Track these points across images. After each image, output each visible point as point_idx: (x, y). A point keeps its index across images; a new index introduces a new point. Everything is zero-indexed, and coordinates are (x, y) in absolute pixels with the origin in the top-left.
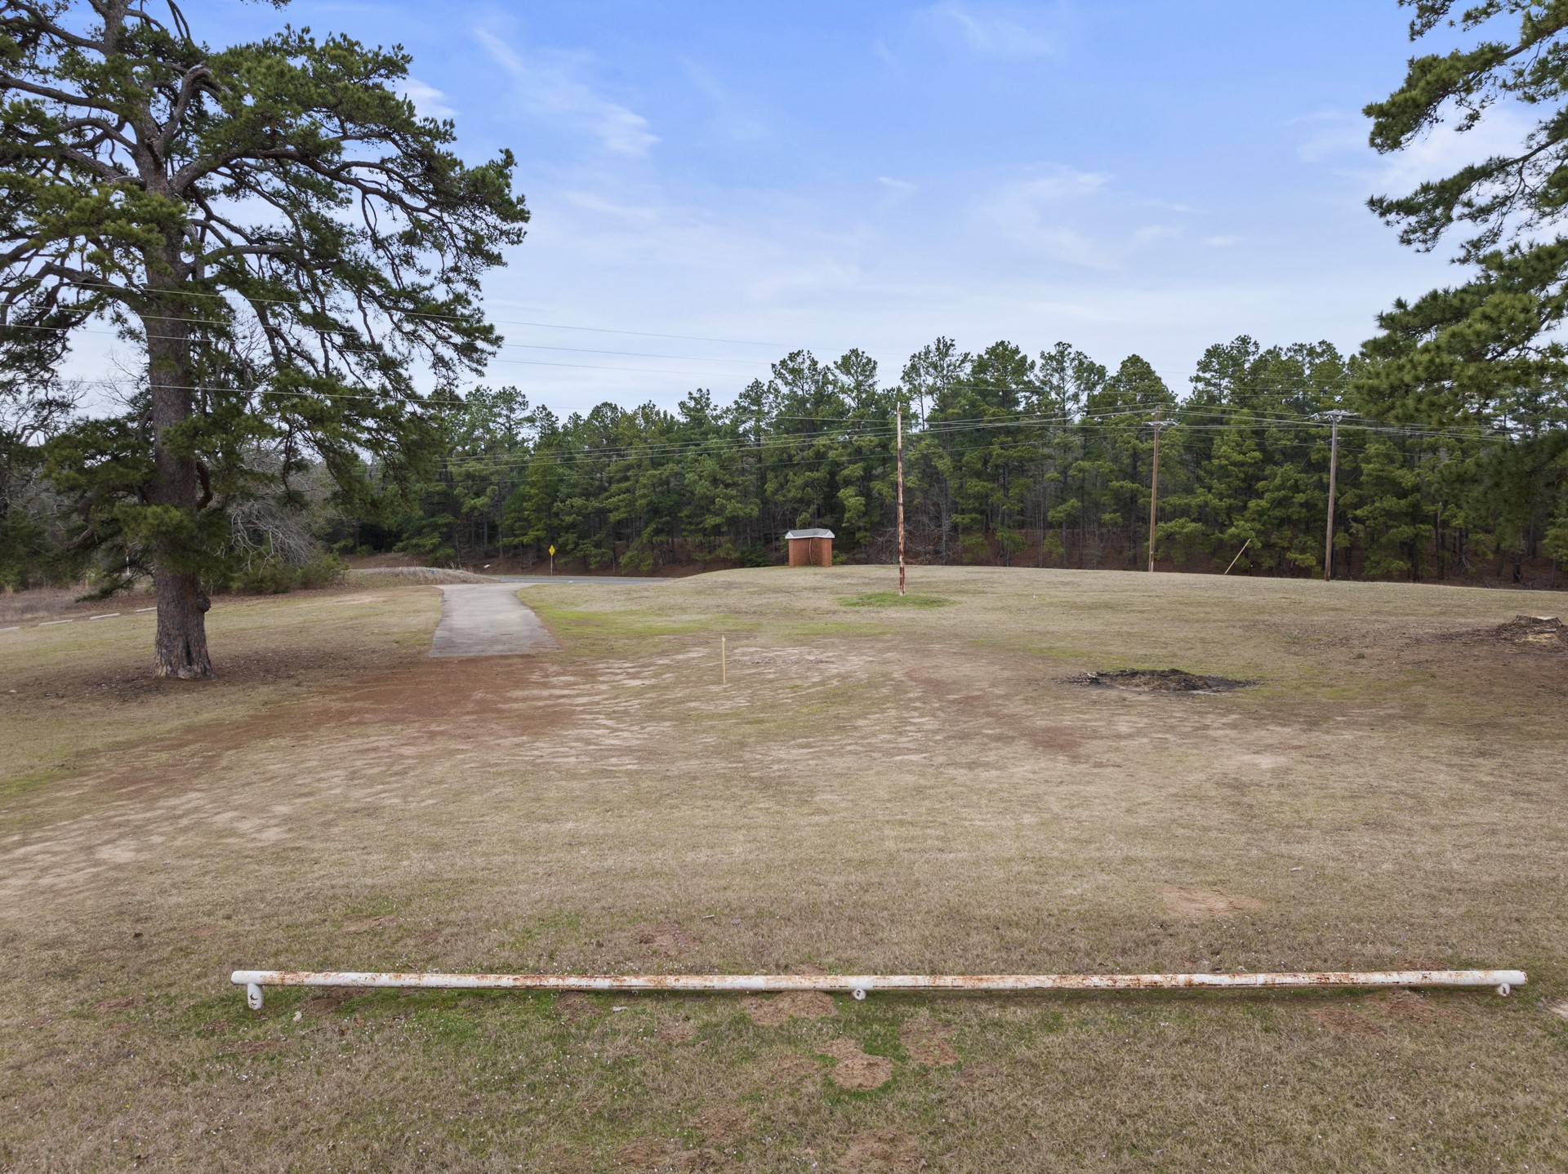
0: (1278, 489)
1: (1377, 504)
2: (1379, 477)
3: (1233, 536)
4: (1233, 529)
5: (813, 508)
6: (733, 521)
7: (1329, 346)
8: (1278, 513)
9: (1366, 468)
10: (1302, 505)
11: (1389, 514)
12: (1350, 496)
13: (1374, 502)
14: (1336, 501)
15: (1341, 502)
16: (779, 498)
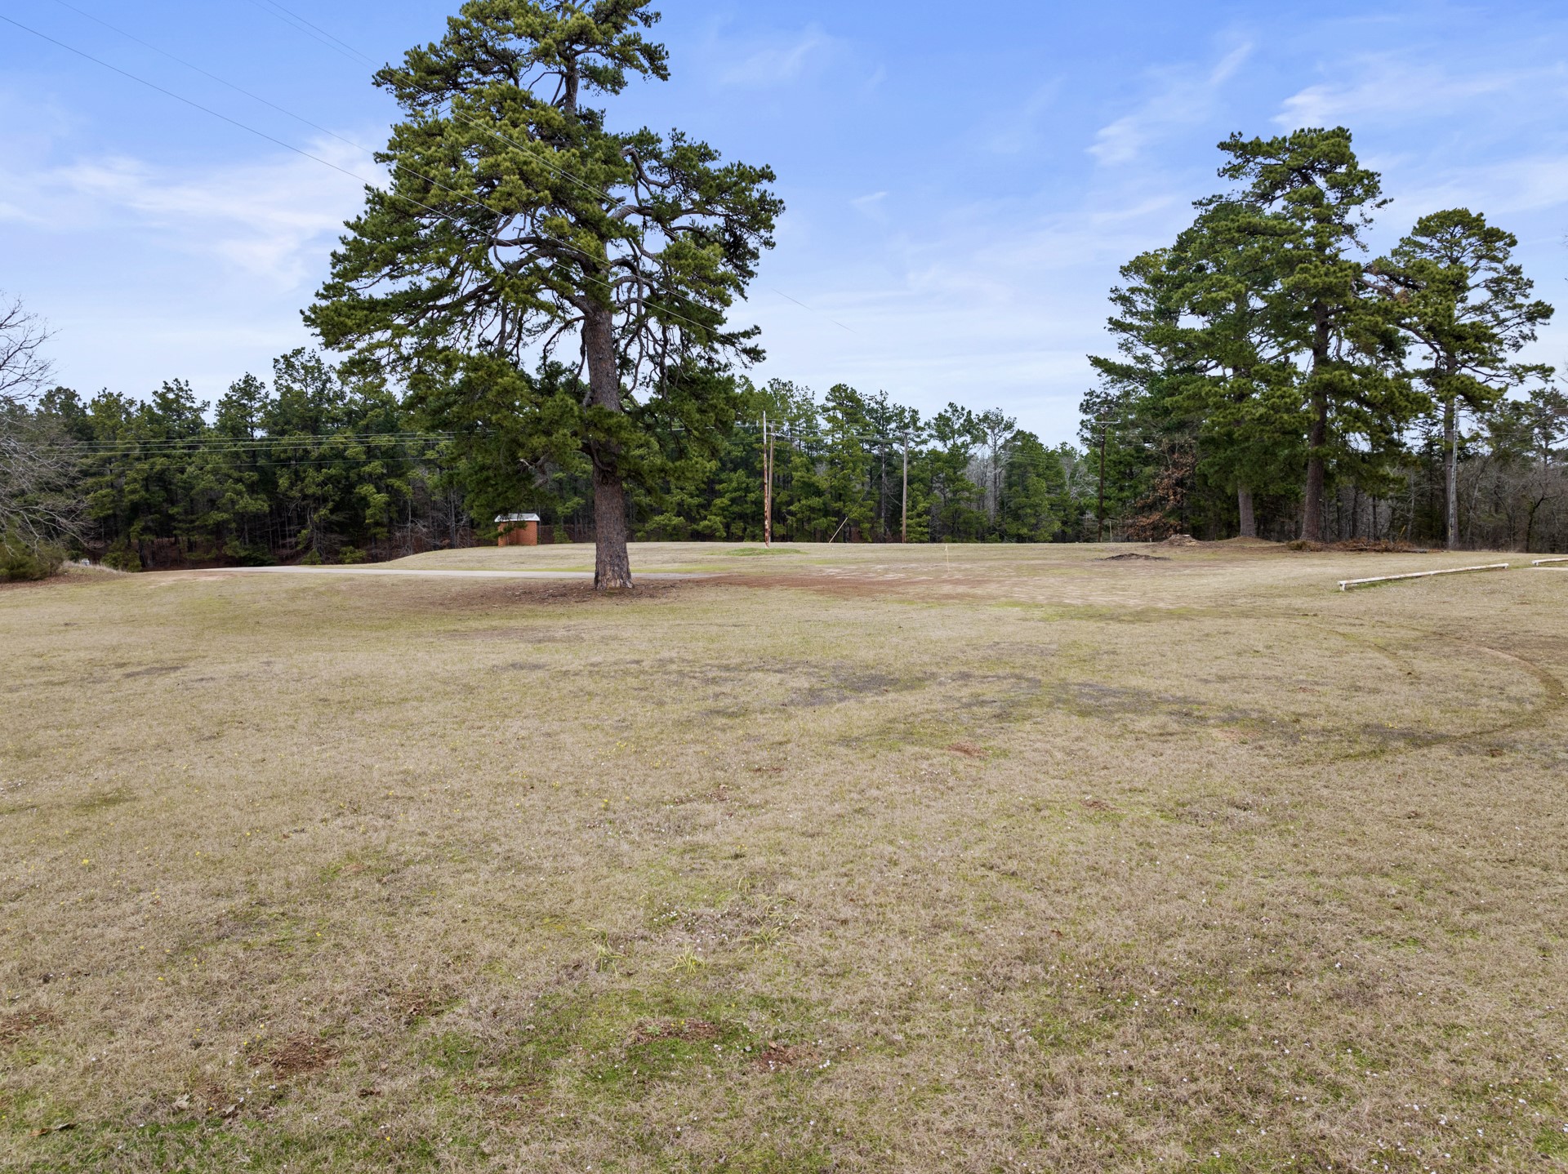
0: (735, 490)
1: (804, 502)
2: (804, 482)
3: (707, 527)
4: (707, 522)
5: (330, 505)
6: (242, 517)
7: (747, 380)
8: (736, 509)
9: (796, 475)
10: (752, 502)
11: (812, 509)
12: (784, 496)
13: (799, 501)
14: (773, 500)
15: (778, 500)
16: (295, 493)
